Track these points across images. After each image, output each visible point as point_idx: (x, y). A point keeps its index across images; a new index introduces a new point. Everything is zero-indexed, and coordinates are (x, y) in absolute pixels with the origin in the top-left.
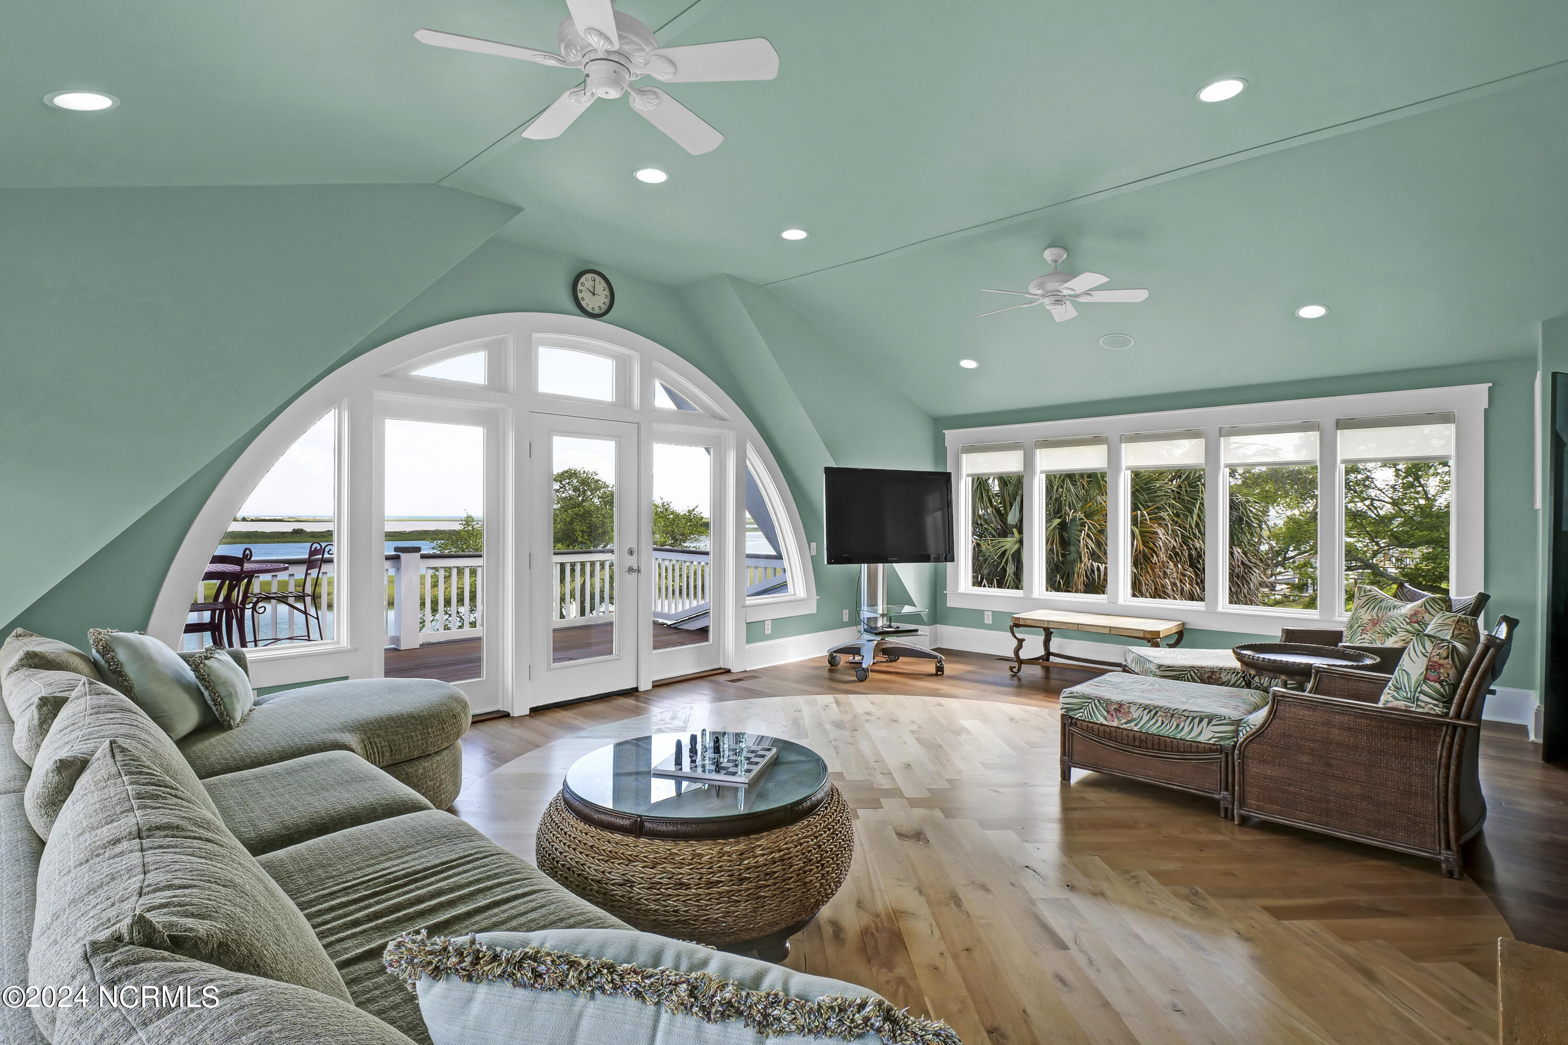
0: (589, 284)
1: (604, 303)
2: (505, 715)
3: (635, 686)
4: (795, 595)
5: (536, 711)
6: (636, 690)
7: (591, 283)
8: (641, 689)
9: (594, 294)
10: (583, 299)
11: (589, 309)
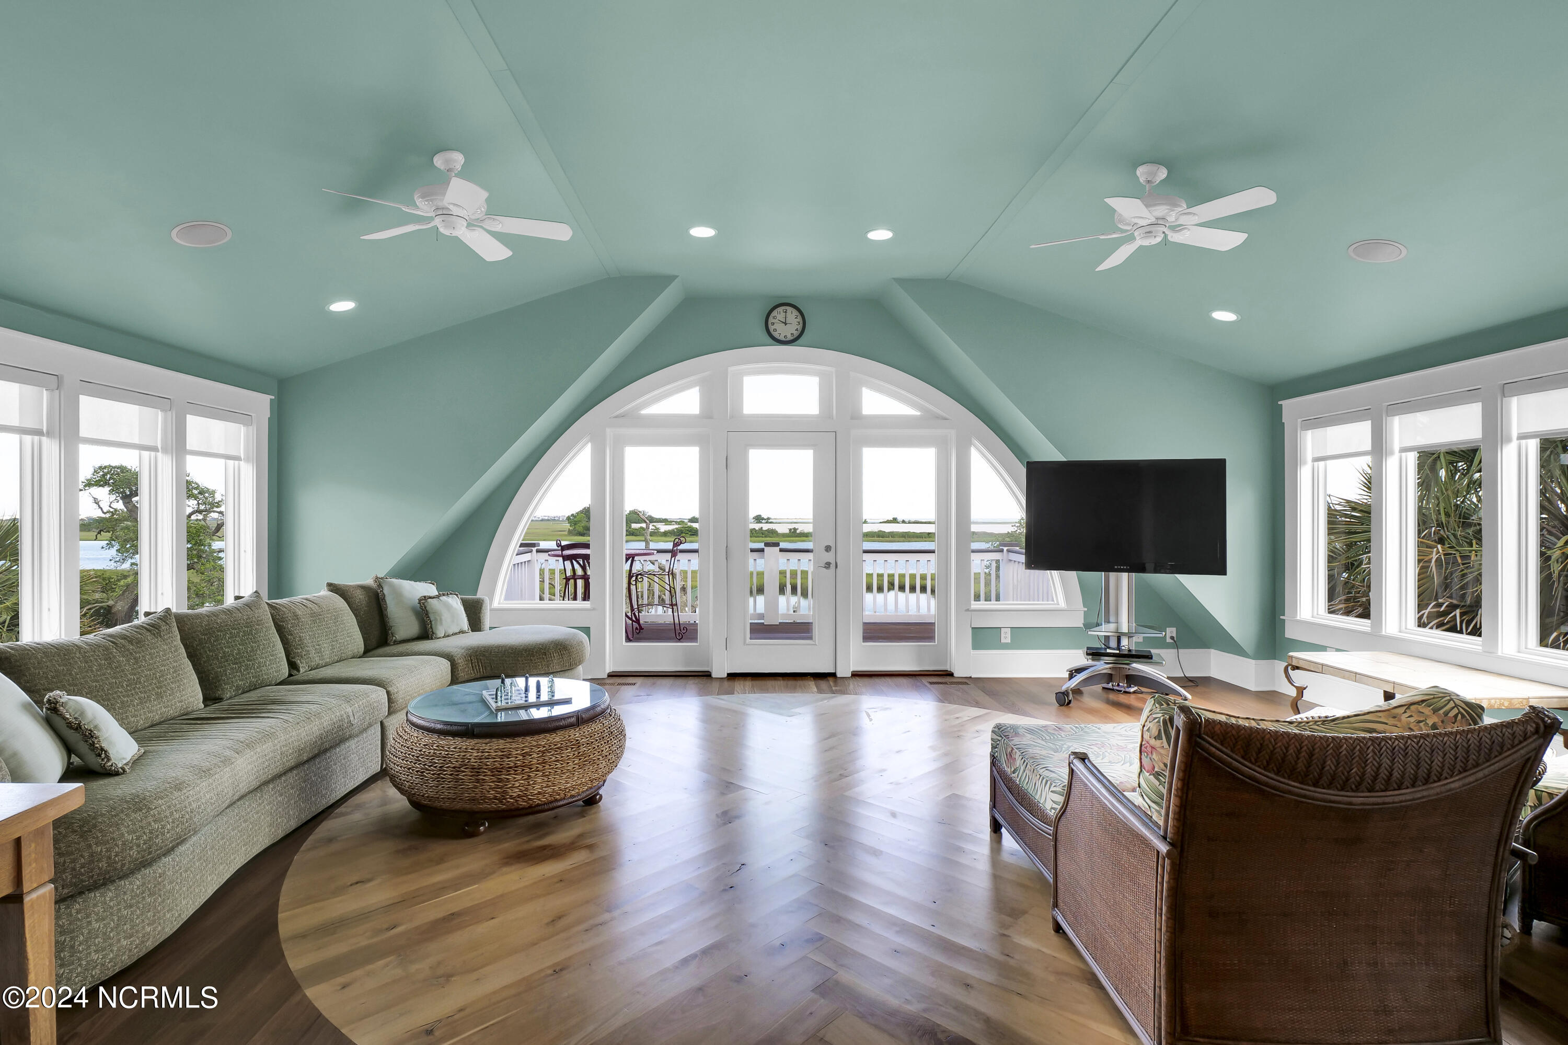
0: (781, 317)
1: (797, 330)
2: (707, 675)
3: (833, 671)
4: (1058, 604)
5: (732, 676)
6: (833, 675)
7: (783, 315)
8: (839, 675)
9: (786, 324)
10: (775, 330)
11: (782, 338)
